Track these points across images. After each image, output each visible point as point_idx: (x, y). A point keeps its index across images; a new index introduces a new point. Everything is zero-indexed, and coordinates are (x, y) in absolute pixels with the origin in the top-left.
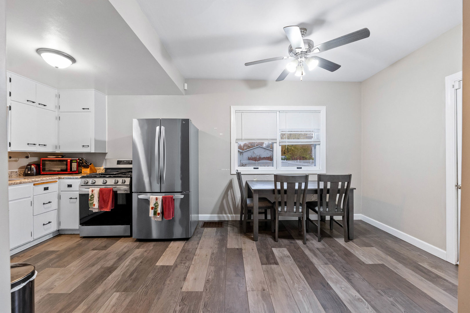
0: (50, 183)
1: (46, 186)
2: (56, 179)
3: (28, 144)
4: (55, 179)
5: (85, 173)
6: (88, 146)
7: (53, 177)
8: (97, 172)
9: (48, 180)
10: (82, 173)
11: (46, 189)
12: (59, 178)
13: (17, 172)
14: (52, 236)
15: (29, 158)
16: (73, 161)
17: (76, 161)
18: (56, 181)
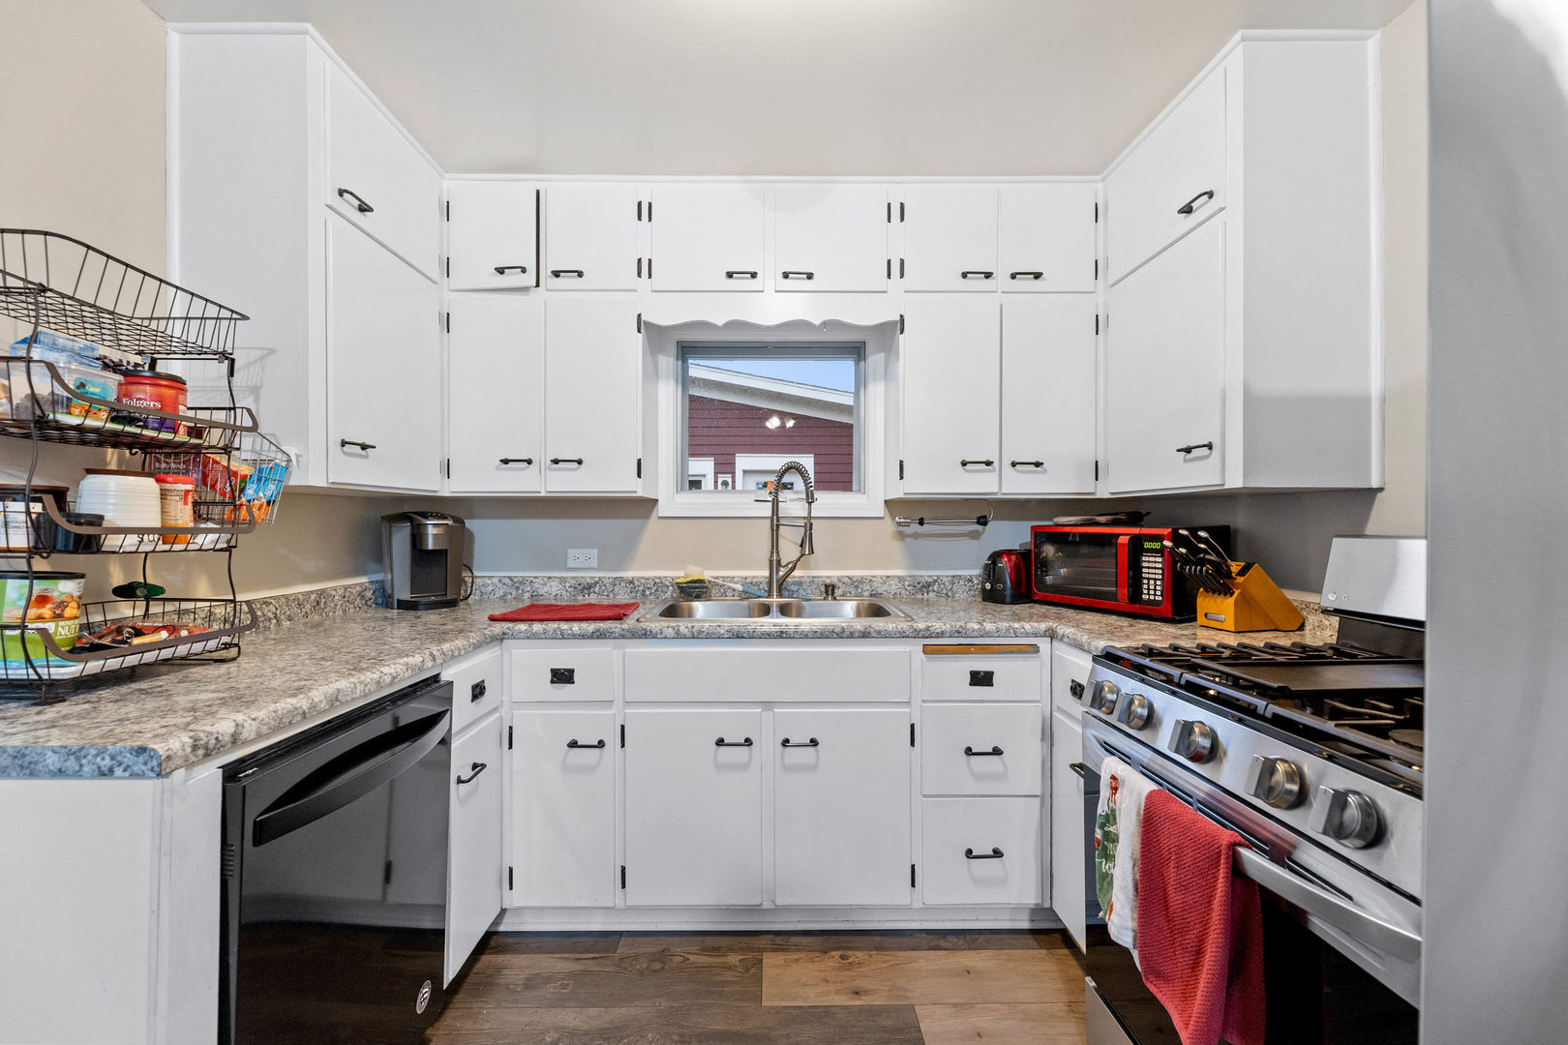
0: (1012, 652)
1: (982, 664)
2: (1035, 635)
3: (964, 464)
4: (1027, 635)
5: (1213, 624)
6: (1210, 446)
7: (1016, 625)
8: (1301, 627)
9: (988, 634)
10: (1201, 619)
11: (981, 679)
12: (1052, 635)
13: (970, 580)
14: (1025, 925)
15: (990, 524)
16: (1147, 545)
17: (1156, 545)
18: (1034, 649)
